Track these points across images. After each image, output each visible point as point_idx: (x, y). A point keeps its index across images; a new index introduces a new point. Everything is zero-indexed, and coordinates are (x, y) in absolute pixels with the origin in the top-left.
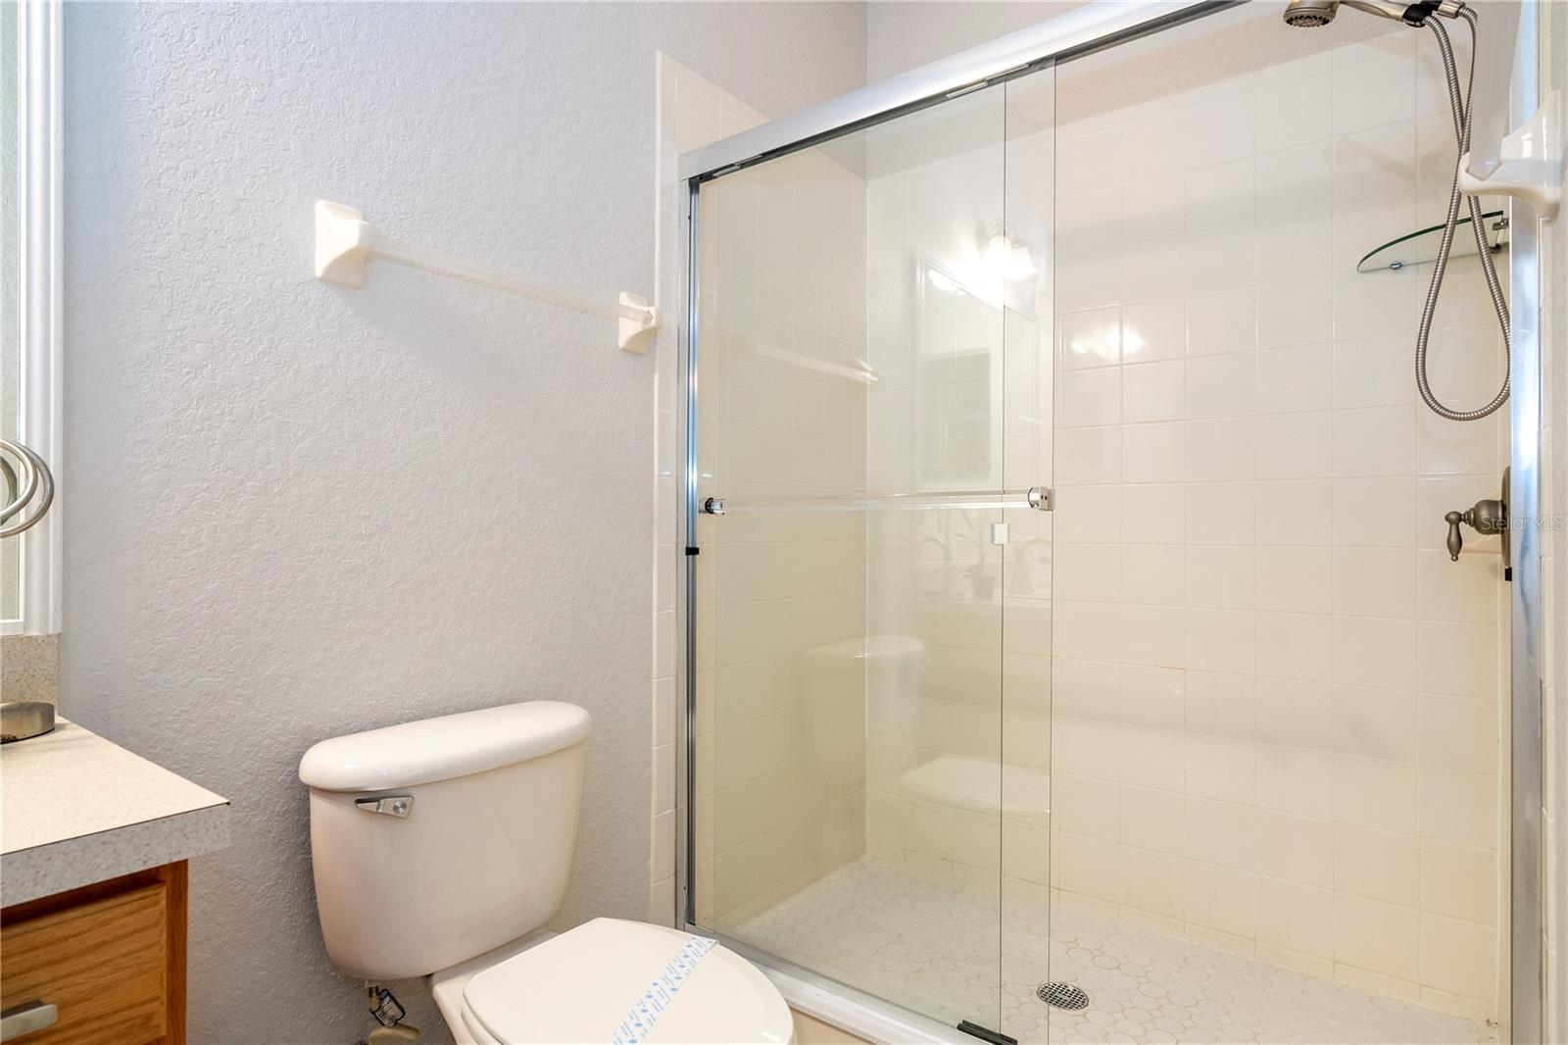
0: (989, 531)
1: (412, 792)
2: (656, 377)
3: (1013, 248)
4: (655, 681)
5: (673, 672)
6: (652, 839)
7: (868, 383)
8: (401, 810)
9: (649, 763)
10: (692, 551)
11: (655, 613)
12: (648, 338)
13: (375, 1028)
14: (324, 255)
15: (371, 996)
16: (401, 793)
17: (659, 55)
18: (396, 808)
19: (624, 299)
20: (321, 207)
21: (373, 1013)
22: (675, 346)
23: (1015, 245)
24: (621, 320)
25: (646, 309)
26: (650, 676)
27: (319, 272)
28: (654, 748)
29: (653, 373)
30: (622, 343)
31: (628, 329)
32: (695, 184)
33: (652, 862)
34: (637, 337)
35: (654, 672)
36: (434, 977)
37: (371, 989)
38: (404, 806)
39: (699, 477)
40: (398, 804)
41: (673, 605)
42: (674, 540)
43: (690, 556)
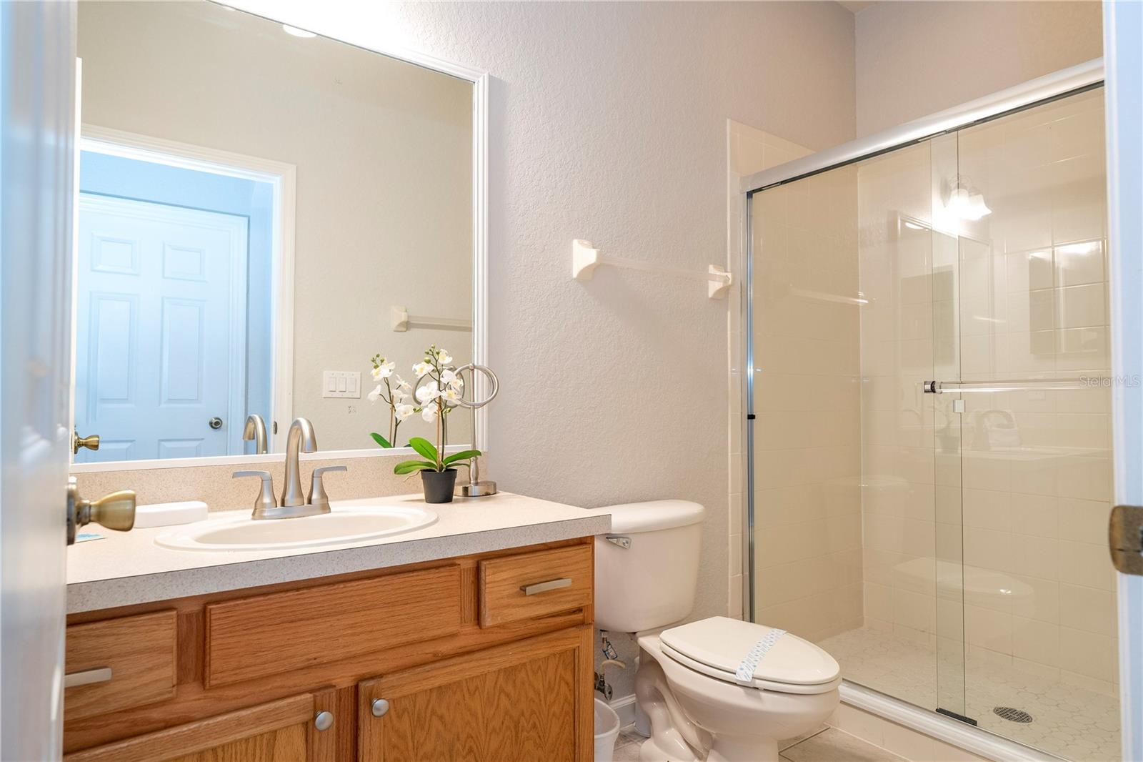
0: (952, 405)
1: (630, 536)
2: (729, 313)
3: (970, 196)
4: (730, 495)
5: (740, 490)
6: (729, 591)
7: (860, 305)
8: (626, 545)
9: (727, 544)
10: (751, 417)
11: (730, 454)
12: (725, 290)
13: (605, 660)
14: (576, 268)
15: (603, 642)
16: (625, 536)
17: (728, 121)
18: (624, 543)
19: (712, 269)
20: (575, 242)
21: (604, 652)
22: (739, 293)
23: (972, 194)
24: (709, 281)
25: (725, 274)
26: (727, 492)
27: (575, 275)
28: (730, 536)
29: (727, 310)
30: (710, 294)
31: (714, 287)
32: (750, 194)
33: (729, 605)
34: (719, 291)
35: (730, 490)
36: (637, 634)
37: (603, 639)
38: (627, 543)
39: (755, 372)
40: (624, 541)
41: (740, 450)
42: (740, 410)
43: (750, 420)
